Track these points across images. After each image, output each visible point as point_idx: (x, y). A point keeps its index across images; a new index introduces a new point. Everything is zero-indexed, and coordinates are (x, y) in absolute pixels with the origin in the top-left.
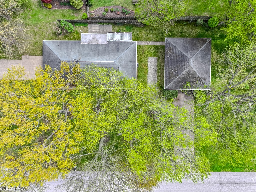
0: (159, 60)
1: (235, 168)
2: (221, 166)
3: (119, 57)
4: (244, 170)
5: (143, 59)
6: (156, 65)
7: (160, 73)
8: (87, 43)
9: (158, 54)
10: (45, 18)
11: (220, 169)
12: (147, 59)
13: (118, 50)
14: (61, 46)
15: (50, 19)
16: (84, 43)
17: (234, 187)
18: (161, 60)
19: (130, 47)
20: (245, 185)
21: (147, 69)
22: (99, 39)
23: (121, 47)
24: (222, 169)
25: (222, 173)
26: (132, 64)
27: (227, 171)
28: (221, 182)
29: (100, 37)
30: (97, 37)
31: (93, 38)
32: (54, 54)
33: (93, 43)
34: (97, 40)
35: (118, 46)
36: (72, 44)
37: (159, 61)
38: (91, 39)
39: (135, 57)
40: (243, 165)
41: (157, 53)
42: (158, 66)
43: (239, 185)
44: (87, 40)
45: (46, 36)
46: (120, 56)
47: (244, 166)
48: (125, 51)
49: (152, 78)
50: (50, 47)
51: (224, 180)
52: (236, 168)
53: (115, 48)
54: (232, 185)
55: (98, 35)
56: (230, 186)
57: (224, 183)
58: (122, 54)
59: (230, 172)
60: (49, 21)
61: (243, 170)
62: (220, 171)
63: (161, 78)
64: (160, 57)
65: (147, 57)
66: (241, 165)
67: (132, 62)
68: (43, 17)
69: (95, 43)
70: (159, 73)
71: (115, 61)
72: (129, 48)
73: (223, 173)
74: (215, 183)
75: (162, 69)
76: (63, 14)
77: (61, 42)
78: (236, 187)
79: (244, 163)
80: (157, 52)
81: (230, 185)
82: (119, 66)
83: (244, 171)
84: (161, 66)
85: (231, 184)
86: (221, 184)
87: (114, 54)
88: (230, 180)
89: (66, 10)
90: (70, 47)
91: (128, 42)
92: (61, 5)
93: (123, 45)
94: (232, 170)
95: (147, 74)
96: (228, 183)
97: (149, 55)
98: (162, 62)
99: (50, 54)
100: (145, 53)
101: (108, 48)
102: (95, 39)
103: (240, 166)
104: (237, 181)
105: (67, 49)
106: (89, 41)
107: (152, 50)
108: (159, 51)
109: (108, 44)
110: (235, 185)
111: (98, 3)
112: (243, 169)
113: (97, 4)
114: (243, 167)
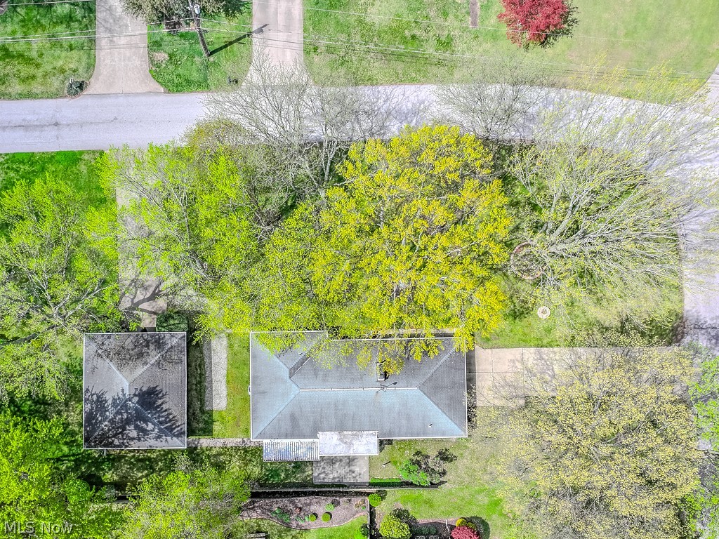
0: (201, 404)
1: (26, 161)
2: (57, 165)
3: (289, 400)
4: (6, 158)
5: (239, 404)
6: (207, 392)
7: (199, 372)
8: (365, 432)
9: (204, 417)
10: (473, 496)
11: (58, 158)
12: (228, 404)
13: (293, 419)
14: (424, 424)
15: (461, 494)
16: (371, 432)
17: (29, 118)
18: (197, 404)
19: (266, 425)
20: (4, 125)
21: (228, 382)
22: (338, 442)
23: (286, 426)
24: (53, 157)
25: (55, 150)
26: (262, 389)
27: (43, 153)
28: (56, 127)
29: (334, 448)
30: (341, 447)
31: (351, 444)
32: (437, 405)
33: (350, 433)
34: (341, 440)
35: (293, 428)
36: (400, 431)
37: (201, 402)
38: (356, 443)
39: (254, 404)
40: (8, 168)
41: (206, 419)
42: (202, 390)
43: (17, 125)
44: (364, 440)
45: (470, 454)
46: (286, 403)
47: (6, 166)
48: (276, 415)
49: (217, 360)
50: (450, 421)
51: (50, 133)
52: (22, 162)
53: (301, 423)
54: (32, 123)
55: (339, 452)
56: (37, 120)
57: (51, 127)
58: (282, 408)
59: (35, 151)
60: (463, 489)
61: (8, 157)
62: (58, 153)
63: (195, 361)
64: (198, 411)
65: (229, 410)
66: (12, 169)
67: (260, 393)
68: (476, 499)
69: (346, 432)
70: (200, 374)
71: (298, 392)
72: (269, 422)
73: (52, 147)
74: (69, 125)
75: (194, 382)
76: (431, 506)
77: (424, 434)
78: (23, 120)
79: (6, 173)
80: (206, 423)
81: (35, 123)
82: (290, 381)
83: (6, 155)
84: (196, 390)
85: (34, 126)
86: (56, 124)
87: (301, 408)
88: (37, 133)
89: (423, 517)
90: (404, 422)
91: (271, 437)
92: (436, 528)
93: (283, 430)
94: (32, 156)
95: (228, 371)
96: (41, 127)
97: (224, 413)
98: (195, 400)
99: (449, 405)
100: (234, 418)
101: (315, 423)
102: (346, 443)
103: (14, 167)
104: (19, 133)
105: (409, 418)
106: (360, 438)
107: (217, 427)
108: (201, 425)
109: (316, 433)
110: (26, 123)
111: (347, 535)
112: (8, 160)
113: (349, 532)
114: (7, 163)
